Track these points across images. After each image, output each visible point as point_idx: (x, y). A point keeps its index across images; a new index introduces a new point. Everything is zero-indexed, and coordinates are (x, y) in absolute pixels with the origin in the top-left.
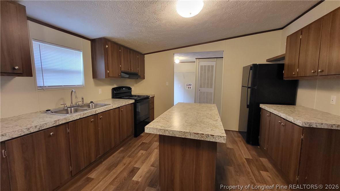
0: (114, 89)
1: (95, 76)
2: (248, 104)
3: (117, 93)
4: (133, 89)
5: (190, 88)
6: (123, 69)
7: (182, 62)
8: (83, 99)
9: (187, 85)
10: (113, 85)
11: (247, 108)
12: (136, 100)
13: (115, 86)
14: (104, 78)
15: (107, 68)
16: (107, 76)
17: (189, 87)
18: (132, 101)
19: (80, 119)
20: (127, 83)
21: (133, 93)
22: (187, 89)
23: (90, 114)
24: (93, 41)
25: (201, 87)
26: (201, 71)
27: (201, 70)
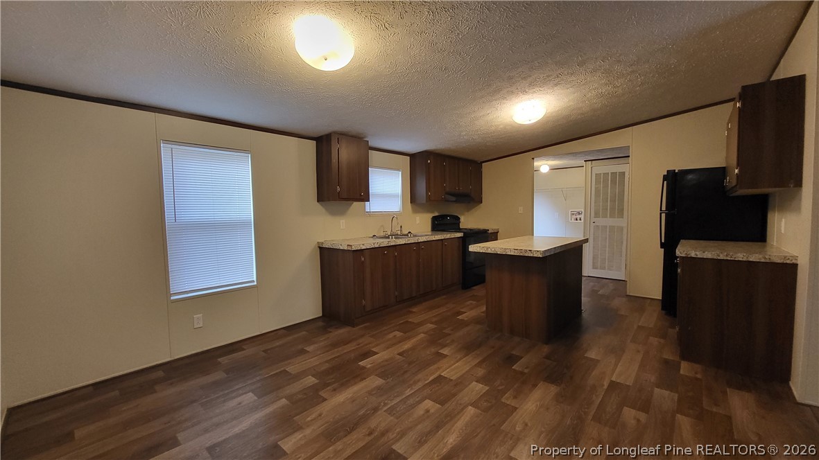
0: (434, 219)
1: (413, 199)
2: (663, 241)
3: (439, 224)
4: (462, 219)
5: (578, 219)
6: (448, 190)
7: (553, 169)
8: (401, 227)
9: (573, 214)
10: (433, 212)
11: (661, 248)
12: (464, 233)
13: (436, 214)
14: (425, 202)
15: (428, 189)
16: (428, 198)
17: (578, 217)
18: (460, 235)
19: (405, 244)
20: (453, 210)
21: (462, 226)
22: (573, 221)
23: (413, 242)
24: (413, 157)
25: (597, 215)
26: (596, 184)
27: (597, 182)
